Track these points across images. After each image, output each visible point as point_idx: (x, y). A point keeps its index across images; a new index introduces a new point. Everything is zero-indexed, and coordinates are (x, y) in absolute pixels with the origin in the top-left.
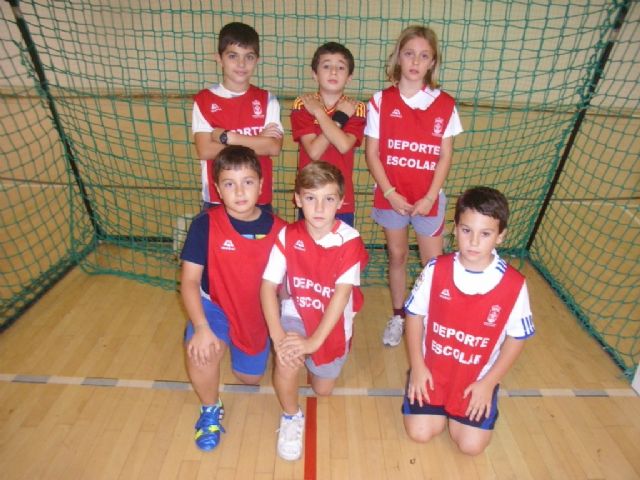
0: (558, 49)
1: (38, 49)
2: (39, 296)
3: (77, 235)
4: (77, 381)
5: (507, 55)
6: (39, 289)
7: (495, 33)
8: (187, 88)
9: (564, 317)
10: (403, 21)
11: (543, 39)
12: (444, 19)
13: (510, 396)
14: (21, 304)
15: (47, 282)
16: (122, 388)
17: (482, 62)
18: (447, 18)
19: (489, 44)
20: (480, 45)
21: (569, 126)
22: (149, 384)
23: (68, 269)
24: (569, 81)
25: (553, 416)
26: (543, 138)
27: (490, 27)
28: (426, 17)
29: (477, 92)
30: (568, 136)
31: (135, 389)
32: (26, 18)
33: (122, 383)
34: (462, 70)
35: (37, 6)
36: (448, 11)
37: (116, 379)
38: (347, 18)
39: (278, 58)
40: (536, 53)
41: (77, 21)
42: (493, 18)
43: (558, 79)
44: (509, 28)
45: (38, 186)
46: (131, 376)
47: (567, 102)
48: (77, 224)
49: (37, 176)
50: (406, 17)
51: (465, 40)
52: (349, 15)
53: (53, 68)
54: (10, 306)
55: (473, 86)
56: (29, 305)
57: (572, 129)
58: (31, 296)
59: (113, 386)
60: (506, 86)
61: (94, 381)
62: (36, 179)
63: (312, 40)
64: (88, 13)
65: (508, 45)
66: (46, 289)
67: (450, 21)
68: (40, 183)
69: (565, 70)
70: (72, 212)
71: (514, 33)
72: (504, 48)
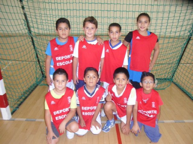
0: (184, 19)
1: (29, 21)
2: (29, 95)
3: (38, 76)
5: (169, 21)
6: (28, 93)
7: (166, 15)
8: (74, 32)
10: (139, 12)
11: (180, 17)
12: (151, 11)
13: (175, 122)
14: (23, 98)
15: (30, 91)
17: (162, 24)
18: (152, 11)
19: (164, 18)
20: (161, 19)
21: (186, 42)
23: (36, 87)
24: (187, 29)
27: (165, 13)
28: (146, 11)
29: (160, 32)
32: (26, 13)
34: (156, 26)
35: (30, 9)
36: (152, 9)
38: (123, 11)
40: (178, 20)
41: (42, 13)
42: (165, 11)
43: (184, 28)
44: (170, 13)
47: (186, 35)
48: (38, 73)
50: (140, 11)
51: (157, 17)
52: (124, 10)
53: (33, 27)
54: (21, 98)
55: (159, 31)
56: (26, 98)
57: (187, 43)
64: (45, 11)
65: (170, 18)
67: (153, 12)
69: (186, 25)
70: (36, 70)
71: (171, 15)
72: (168, 19)
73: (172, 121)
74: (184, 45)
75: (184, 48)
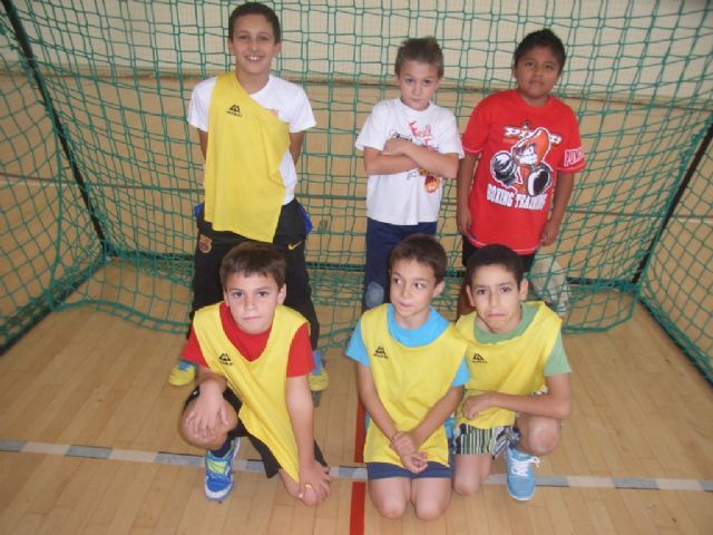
2: (27, 329)
4: (60, 449)
6: (27, 321)
9: (682, 375)
13: (617, 488)
15: (37, 312)
16: (115, 461)
20: (595, 23)
21: (702, 131)
22: (150, 457)
25: (674, 520)
26: (677, 142)
30: (700, 142)
31: (133, 463)
33: (116, 454)
37: (111, 449)
39: (329, 35)
45: (37, 184)
46: (129, 445)
49: (36, 170)
51: (575, 16)
57: (705, 134)
58: (16, 330)
59: (104, 458)
60: (626, 77)
61: (81, 451)
62: (35, 175)
63: (374, 11)
65: (632, 23)
66: (36, 321)
68: (40, 179)
72: (652, 27)
73: (607, 483)
74: (695, 141)
75: (693, 157)
